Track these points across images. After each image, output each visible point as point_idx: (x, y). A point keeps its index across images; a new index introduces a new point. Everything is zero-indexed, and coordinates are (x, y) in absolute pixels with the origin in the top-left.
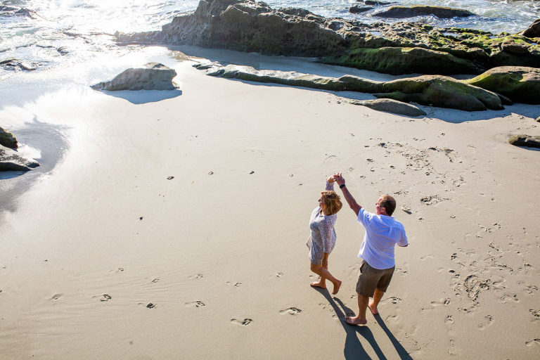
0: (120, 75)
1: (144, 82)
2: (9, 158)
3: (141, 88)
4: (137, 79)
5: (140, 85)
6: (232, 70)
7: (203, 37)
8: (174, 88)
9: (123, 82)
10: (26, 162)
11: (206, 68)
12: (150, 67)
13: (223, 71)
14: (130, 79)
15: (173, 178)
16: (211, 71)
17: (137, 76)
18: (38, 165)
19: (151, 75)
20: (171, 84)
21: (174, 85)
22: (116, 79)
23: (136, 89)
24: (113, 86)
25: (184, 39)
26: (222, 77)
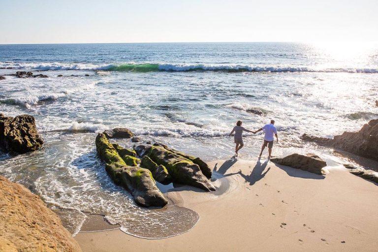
0: (289, 157)
1: (302, 165)
2: (202, 181)
3: (299, 168)
4: (299, 161)
5: (299, 166)
6: (370, 174)
7: (361, 149)
8: (321, 174)
9: (289, 161)
10: (209, 187)
11: (352, 168)
12: (310, 156)
13: (363, 173)
14: (294, 160)
15: (285, 224)
16: (354, 171)
17: (299, 160)
18: (214, 190)
19: (308, 161)
20: (320, 170)
21: (322, 172)
22: (285, 158)
23: (296, 168)
24: (282, 162)
25: (347, 147)
26: (360, 177)
